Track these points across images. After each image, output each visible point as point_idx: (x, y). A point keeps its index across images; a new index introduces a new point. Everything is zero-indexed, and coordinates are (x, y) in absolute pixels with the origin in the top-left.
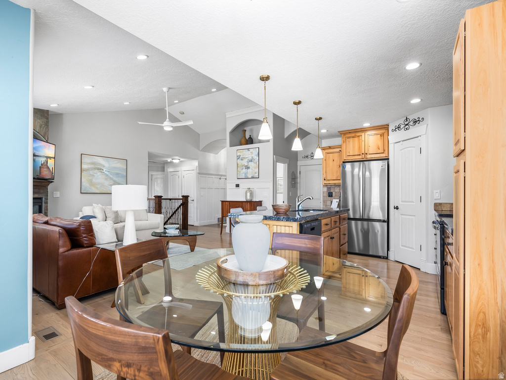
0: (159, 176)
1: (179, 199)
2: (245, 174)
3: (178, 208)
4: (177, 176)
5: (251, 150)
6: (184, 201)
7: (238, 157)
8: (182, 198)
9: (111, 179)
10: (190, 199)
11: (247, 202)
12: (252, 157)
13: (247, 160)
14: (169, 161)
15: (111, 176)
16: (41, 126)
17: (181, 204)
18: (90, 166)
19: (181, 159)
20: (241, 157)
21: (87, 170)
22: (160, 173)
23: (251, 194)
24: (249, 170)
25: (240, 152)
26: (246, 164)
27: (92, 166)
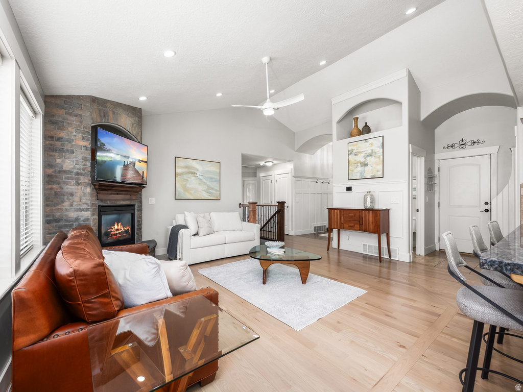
0: (250, 182)
1: (274, 206)
2: (361, 173)
3: (273, 216)
4: (270, 181)
5: (370, 141)
6: (280, 208)
7: (350, 153)
8: (277, 204)
9: (205, 183)
10: (286, 205)
11: (365, 210)
12: (372, 150)
13: (364, 154)
14: (262, 164)
15: (205, 181)
16: (133, 126)
17: (277, 212)
18: (184, 170)
19: (275, 162)
20: (354, 152)
21: (181, 174)
22: (251, 179)
23: (373, 200)
24: (367, 168)
25: (353, 145)
26: (362, 160)
27: (186, 170)
